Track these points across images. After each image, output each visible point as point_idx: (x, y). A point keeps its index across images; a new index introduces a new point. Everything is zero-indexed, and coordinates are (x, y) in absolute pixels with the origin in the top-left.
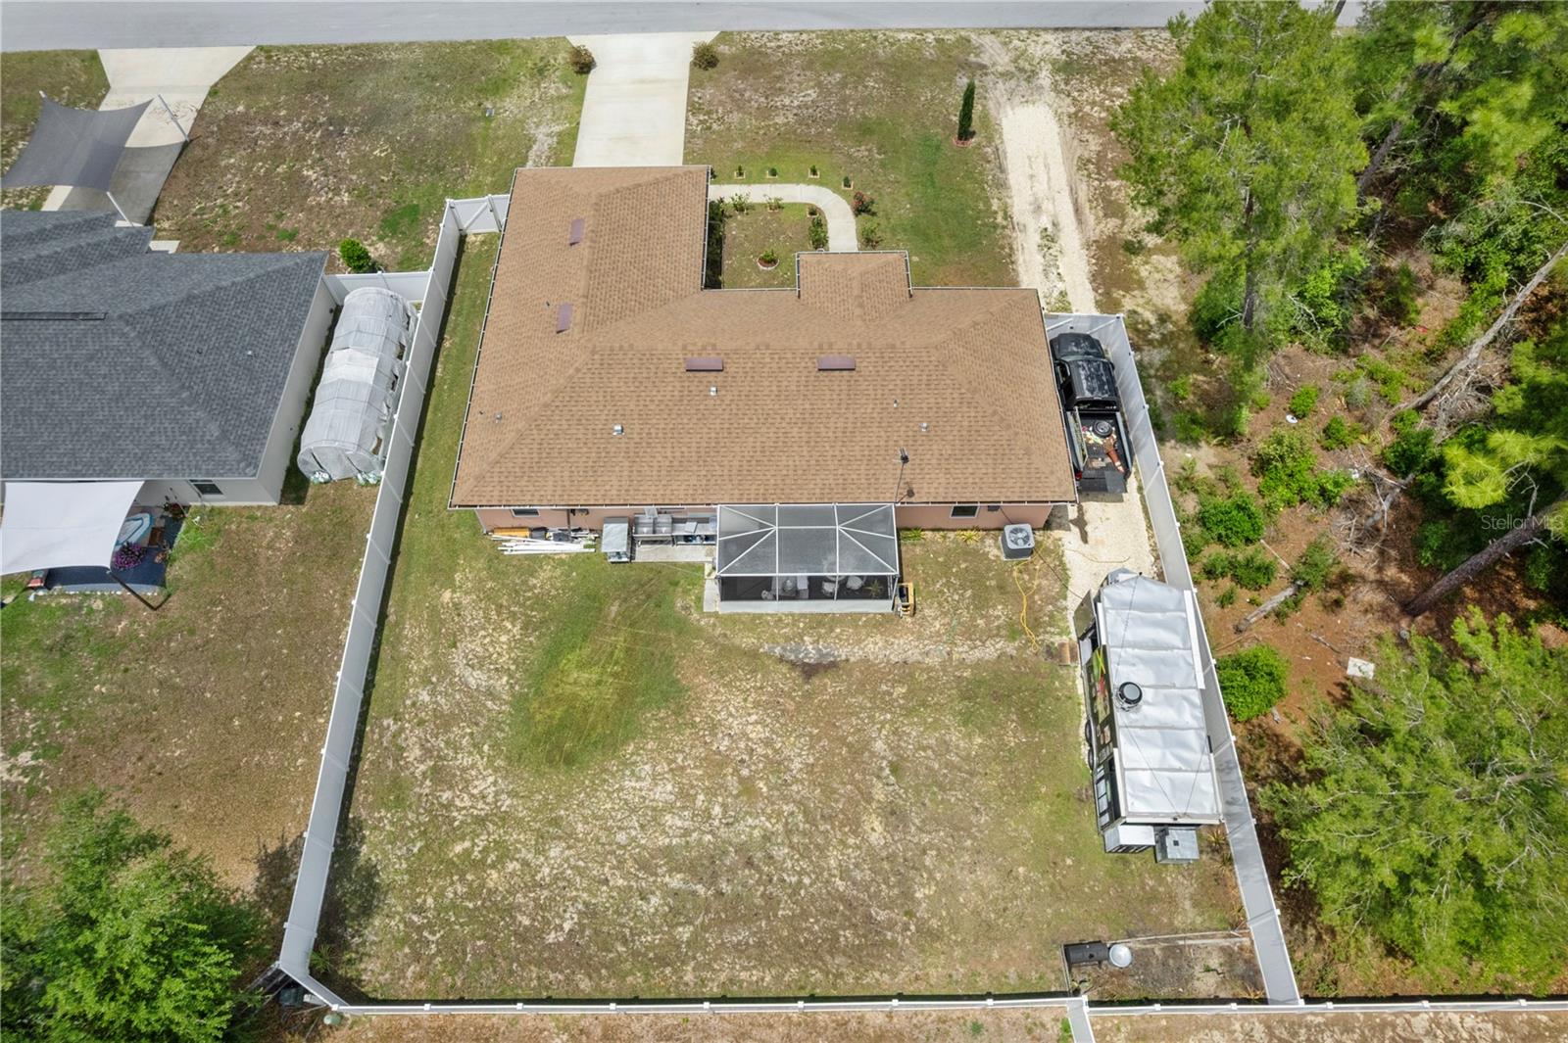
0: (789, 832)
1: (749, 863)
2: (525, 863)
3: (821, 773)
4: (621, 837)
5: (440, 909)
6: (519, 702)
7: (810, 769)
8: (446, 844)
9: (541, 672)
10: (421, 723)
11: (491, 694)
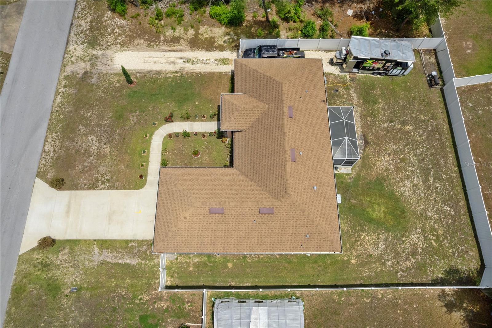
0: (413, 150)
1: (423, 160)
2: (434, 223)
3: (396, 141)
4: (422, 195)
5: (452, 247)
6: (388, 230)
7: (395, 144)
8: (433, 247)
9: (378, 224)
10: (398, 263)
11: (386, 240)
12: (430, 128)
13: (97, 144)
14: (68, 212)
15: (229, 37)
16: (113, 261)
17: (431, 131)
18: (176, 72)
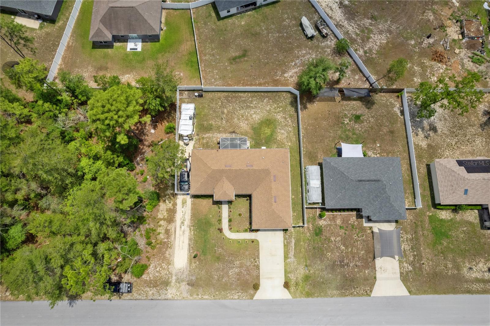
0: (237, 111)
1: (242, 107)
2: (272, 107)
3: (232, 118)
4: (259, 110)
5: (282, 102)
6: (276, 128)
7: (234, 119)
8: (283, 110)
9: (273, 132)
10: (290, 125)
11: (280, 129)
12: (225, 101)
13: (234, 269)
14: (271, 278)
15: (167, 200)
16: (293, 251)
17: (227, 101)
18: (190, 229)
